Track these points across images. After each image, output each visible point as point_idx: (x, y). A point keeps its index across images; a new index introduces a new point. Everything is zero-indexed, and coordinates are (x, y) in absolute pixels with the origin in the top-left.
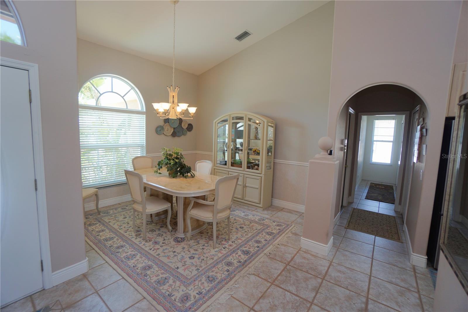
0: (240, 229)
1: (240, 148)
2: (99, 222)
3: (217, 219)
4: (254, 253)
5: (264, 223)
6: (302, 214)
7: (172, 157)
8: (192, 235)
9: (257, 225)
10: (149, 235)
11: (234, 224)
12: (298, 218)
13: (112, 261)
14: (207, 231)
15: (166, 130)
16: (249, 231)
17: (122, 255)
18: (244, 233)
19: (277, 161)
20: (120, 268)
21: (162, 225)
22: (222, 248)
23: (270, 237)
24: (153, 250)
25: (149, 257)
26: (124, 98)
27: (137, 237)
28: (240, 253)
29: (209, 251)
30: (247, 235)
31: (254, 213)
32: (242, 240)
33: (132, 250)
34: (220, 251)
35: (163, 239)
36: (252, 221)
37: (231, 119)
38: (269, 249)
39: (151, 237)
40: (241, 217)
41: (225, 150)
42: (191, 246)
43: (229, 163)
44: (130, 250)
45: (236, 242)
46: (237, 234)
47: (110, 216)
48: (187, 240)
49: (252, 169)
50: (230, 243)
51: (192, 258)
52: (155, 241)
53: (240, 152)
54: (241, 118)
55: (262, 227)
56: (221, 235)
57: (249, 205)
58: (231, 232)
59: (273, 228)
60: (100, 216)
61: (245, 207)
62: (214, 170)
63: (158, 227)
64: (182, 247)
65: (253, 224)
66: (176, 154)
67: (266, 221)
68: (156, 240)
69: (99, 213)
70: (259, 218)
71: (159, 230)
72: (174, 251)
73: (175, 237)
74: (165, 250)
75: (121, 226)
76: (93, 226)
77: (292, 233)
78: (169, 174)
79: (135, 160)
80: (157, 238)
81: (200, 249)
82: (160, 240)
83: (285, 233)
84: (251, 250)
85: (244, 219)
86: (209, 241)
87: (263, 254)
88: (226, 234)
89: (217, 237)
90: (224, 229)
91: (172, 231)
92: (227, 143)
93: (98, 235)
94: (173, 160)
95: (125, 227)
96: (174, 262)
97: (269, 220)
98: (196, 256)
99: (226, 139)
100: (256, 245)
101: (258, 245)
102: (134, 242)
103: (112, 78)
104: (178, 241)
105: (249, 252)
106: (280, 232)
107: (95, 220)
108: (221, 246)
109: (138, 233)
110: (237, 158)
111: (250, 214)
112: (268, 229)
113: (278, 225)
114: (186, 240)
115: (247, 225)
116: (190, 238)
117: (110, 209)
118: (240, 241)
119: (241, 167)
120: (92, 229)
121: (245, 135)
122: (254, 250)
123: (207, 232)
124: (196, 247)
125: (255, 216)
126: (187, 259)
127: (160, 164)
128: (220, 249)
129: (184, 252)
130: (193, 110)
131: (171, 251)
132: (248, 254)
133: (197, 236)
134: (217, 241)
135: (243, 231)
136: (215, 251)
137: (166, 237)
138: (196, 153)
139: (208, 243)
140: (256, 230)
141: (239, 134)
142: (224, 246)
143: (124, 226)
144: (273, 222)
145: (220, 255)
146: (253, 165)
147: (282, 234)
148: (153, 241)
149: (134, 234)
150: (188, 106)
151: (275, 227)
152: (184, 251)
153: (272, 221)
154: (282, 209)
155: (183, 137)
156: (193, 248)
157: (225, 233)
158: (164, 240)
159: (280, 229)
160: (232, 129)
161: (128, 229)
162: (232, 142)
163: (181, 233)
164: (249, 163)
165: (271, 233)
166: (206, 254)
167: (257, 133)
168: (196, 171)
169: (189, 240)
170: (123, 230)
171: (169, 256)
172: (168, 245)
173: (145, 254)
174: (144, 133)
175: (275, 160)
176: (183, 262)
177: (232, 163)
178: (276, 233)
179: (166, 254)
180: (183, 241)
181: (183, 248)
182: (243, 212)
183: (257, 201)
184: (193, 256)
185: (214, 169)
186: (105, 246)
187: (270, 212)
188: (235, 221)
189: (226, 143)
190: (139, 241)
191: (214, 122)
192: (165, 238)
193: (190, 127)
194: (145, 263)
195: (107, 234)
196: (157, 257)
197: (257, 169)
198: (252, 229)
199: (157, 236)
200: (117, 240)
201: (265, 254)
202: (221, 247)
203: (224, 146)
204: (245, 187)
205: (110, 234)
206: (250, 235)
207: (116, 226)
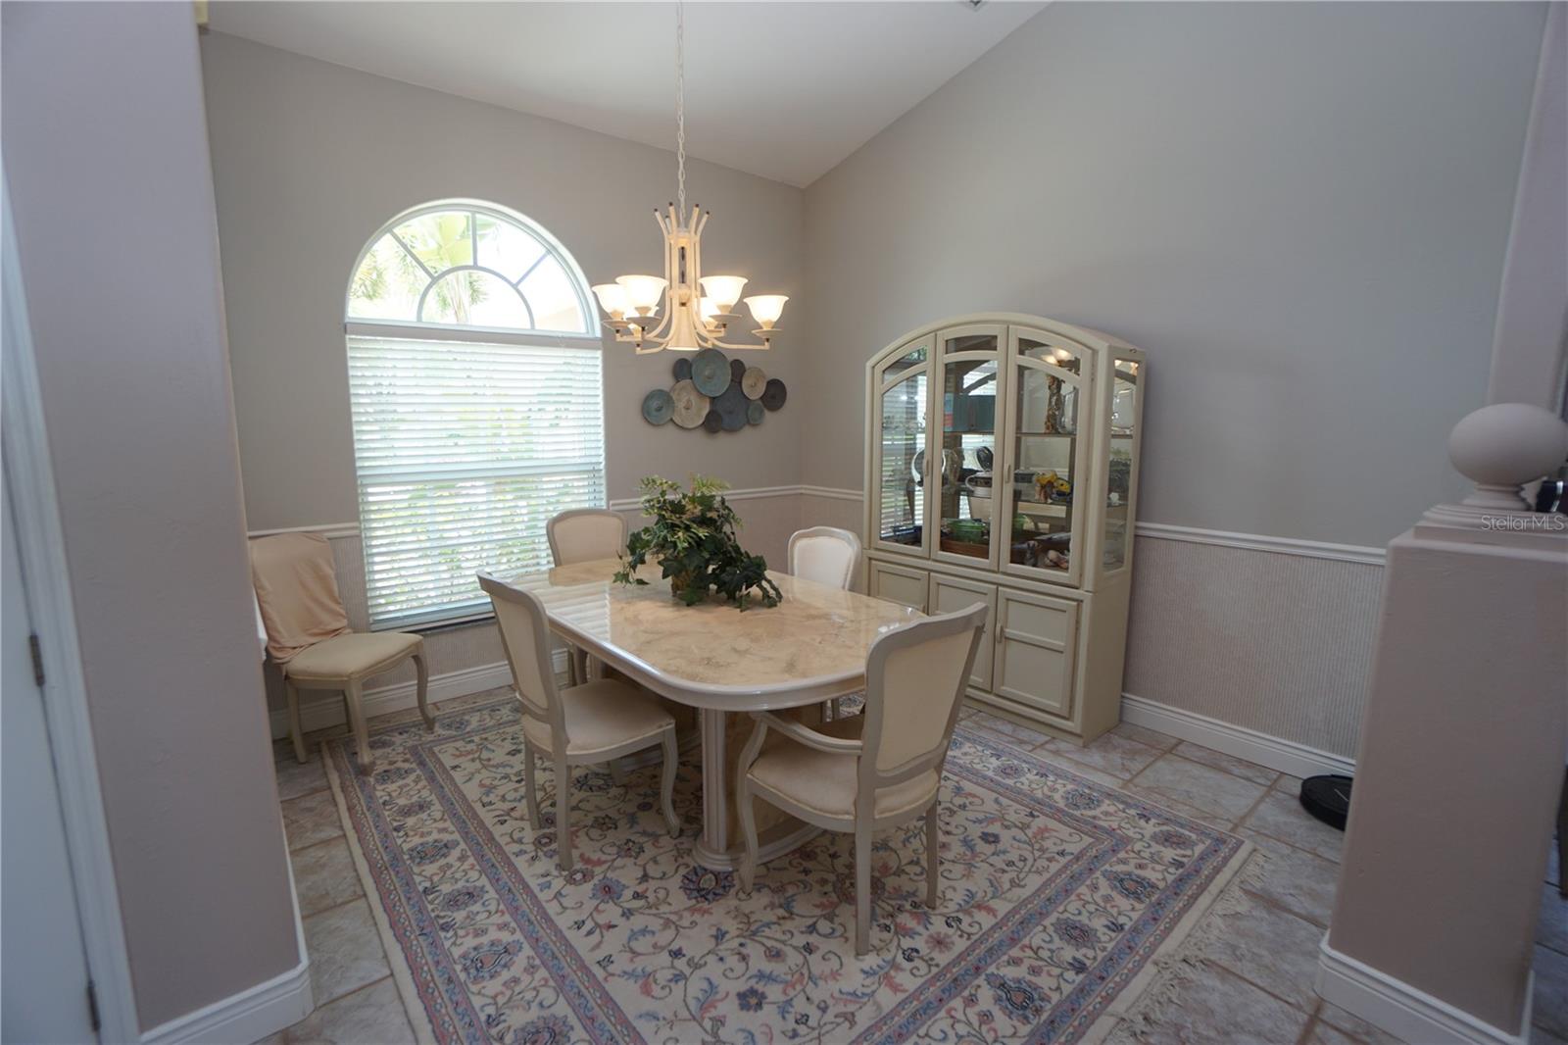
0: (982, 847)
1: (979, 474)
2: (422, 764)
3: (874, 819)
4: (1060, 1004)
5: (1094, 817)
6: (1276, 781)
7: (684, 516)
8: (764, 864)
9: (1064, 831)
10: (585, 846)
11: (952, 813)
12: (1261, 800)
13: (412, 973)
14: (833, 843)
15: (681, 405)
16: (1025, 860)
17: (458, 942)
18: (1004, 871)
19: (1153, 527)
20: (431, 1021)
21: (645, 795)
22: (900, 958)
23: (1133, 909)
24: (590, 933)
25: (567, 970)
26: (520, 287)
27: (540, 853)
28: (986, 997)
29: (834, 963)
30: (1019, 886)
31: (1045, 758)
32: (995, 916)
33: (507, 918)
34: (885, 976)
35: (640, 874)
36: (1037, 807)
37: (941, 347)
38: (1138, 984)
39: (595, 857)
40: (985, 777)
41: (912, 480)
42: (753, 928)
43: (932, 537)
44: (497, 919)
45: (966, 920)
46: (967, 876)
47: (463, 739)
48: (742, 889)
49: (1034, 565)
50: (938, 925)
51: (751, 1000)
52: (605, 877)
53: (980, 491)
54: (988, 343)
55: (1088, 840)
56: (894, 874)
57: (1018, 716)
58: (942, 863)
59: (1146, 854)
60: (429, 739)
61: (1000, 726)
62: (870, 564)
63: (631, 808)
64: (714, 931)
65: (1041, 821)
66: (701, 504)
67: (1104, 807)
68: (609, 875)
69: (429, 724)
70: (1070, 787)
71: (633, 820)
72: (675, 947)
73: (693, 864)
74: (641, 938)
75: (489, 790)
76: (393, 782)
77: (1246, 892)
78: (675, 587)
79: (558, 528)
80: (616, 864)
81: (795, 948)
82: (627, 874)
83: (1214, 888)
84: (1045, 982)
85: (1001, 790)
86: (835, 906)
87: (1112, 1021)
88: (918, 870)
89: (877, 885)
90: (908, 839)
91: (682, 831)
92: (922, 453)
93: (397, 829)
94: (687, 528)
95: (503, 798)
96: (670, 1016)
97: (1121, 807)
98: (774, 993)
99: (918, 436)
100: (1069, 953)
101: (1079, 955)
102: (521, 875)
103: (474, 213)
104: (699, 890)
105: (1031, 999)
106: (1188, 882)
107: (408, 756)
108: (895, 943)
109: (547, 831)
110: (965, 513)
111: (1024, 765)
112: (1122, 855)
113: (1167, 839)
114: (737, 887)
115: (1016, 826)
116: (756, 877)
117: (473, 710)
118: (986, 921)
119: (985, 554)
120: (387, 798)
121: (1004, 415)
122: (1058, 988)
123: (831, 851)
124: (775, 932)
125: (1052, 778)
126: (729, 1008)
127: (636, 547)
128: (889, 957)
129: (721, 959)
130: (768, 309)
131: (662, 948)
132: (1029, 1013)
133: (785, 869)
134: (873, 909)
135: (999, 862)
136: (863, 971)
137: (655, 861)
138: (801, 494)
139: (830, 918)
140: (1063, 861)
141: (975, 414)
142: (907, 943)
143: (500, 791)
144: (1142, 816)
145: (887, 999)
146: (1036, 544)
147: (1194, 898)
148: (595, 881)
149: (529, 835)
150: (748, 291)
151: (1156, 848)
152: (721, 954)
153: (1132, 812)
154: (1173, 748)
155: (747, 431)
156: (764, 941)
157: (911, 862)
158: (645, 877)
159: (1180, 865)
160: (945, 392)
161: (512, 809)
162: (944, 447)
163: (717, 852)
164: (1019, 535)
165: (1141, 882)
166: (821, 983)
167: (1060, 403)
168: (793, 574)
169: (748, 888)
170: (492, 810)
171: (651, 978)
172: (654, 911)
173: (549, 952)
174: (599, 418)
175: (1141, 524)
176: (708, 1024)
177: (942, 534)
178: (1161, 885)
179: (640, 964)
180: (721, 891)
181: (716, 937)
182: (992, 755)
183: (1055, 705)
184: (760, 987)
185: (870, 559)
186: (407, 884)
187: (1116, 757)
188: (958, 801)
189: (918, 451)
190: (543, 876)
191: (869, 364)
192: (652, 870)
193: (775, 394)
194: (541, 1004)
195: (433, 826)
196: (599, 973)
197: (1056, 565)
198: (1042, 850)
199: (619, 855)
200: (462, 858)
201: (1123, 1019)
202: (893, 949)
203: (910, 463)
204: (1000, 642)
205: (441, 825)
206: (1033, 882)
207: (472, 792)
